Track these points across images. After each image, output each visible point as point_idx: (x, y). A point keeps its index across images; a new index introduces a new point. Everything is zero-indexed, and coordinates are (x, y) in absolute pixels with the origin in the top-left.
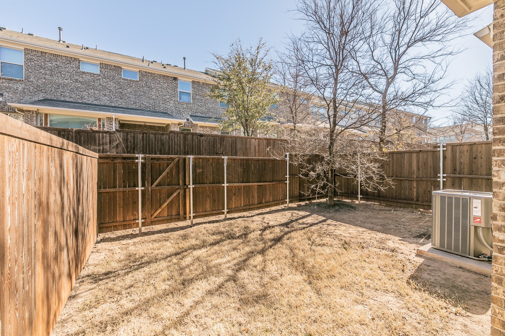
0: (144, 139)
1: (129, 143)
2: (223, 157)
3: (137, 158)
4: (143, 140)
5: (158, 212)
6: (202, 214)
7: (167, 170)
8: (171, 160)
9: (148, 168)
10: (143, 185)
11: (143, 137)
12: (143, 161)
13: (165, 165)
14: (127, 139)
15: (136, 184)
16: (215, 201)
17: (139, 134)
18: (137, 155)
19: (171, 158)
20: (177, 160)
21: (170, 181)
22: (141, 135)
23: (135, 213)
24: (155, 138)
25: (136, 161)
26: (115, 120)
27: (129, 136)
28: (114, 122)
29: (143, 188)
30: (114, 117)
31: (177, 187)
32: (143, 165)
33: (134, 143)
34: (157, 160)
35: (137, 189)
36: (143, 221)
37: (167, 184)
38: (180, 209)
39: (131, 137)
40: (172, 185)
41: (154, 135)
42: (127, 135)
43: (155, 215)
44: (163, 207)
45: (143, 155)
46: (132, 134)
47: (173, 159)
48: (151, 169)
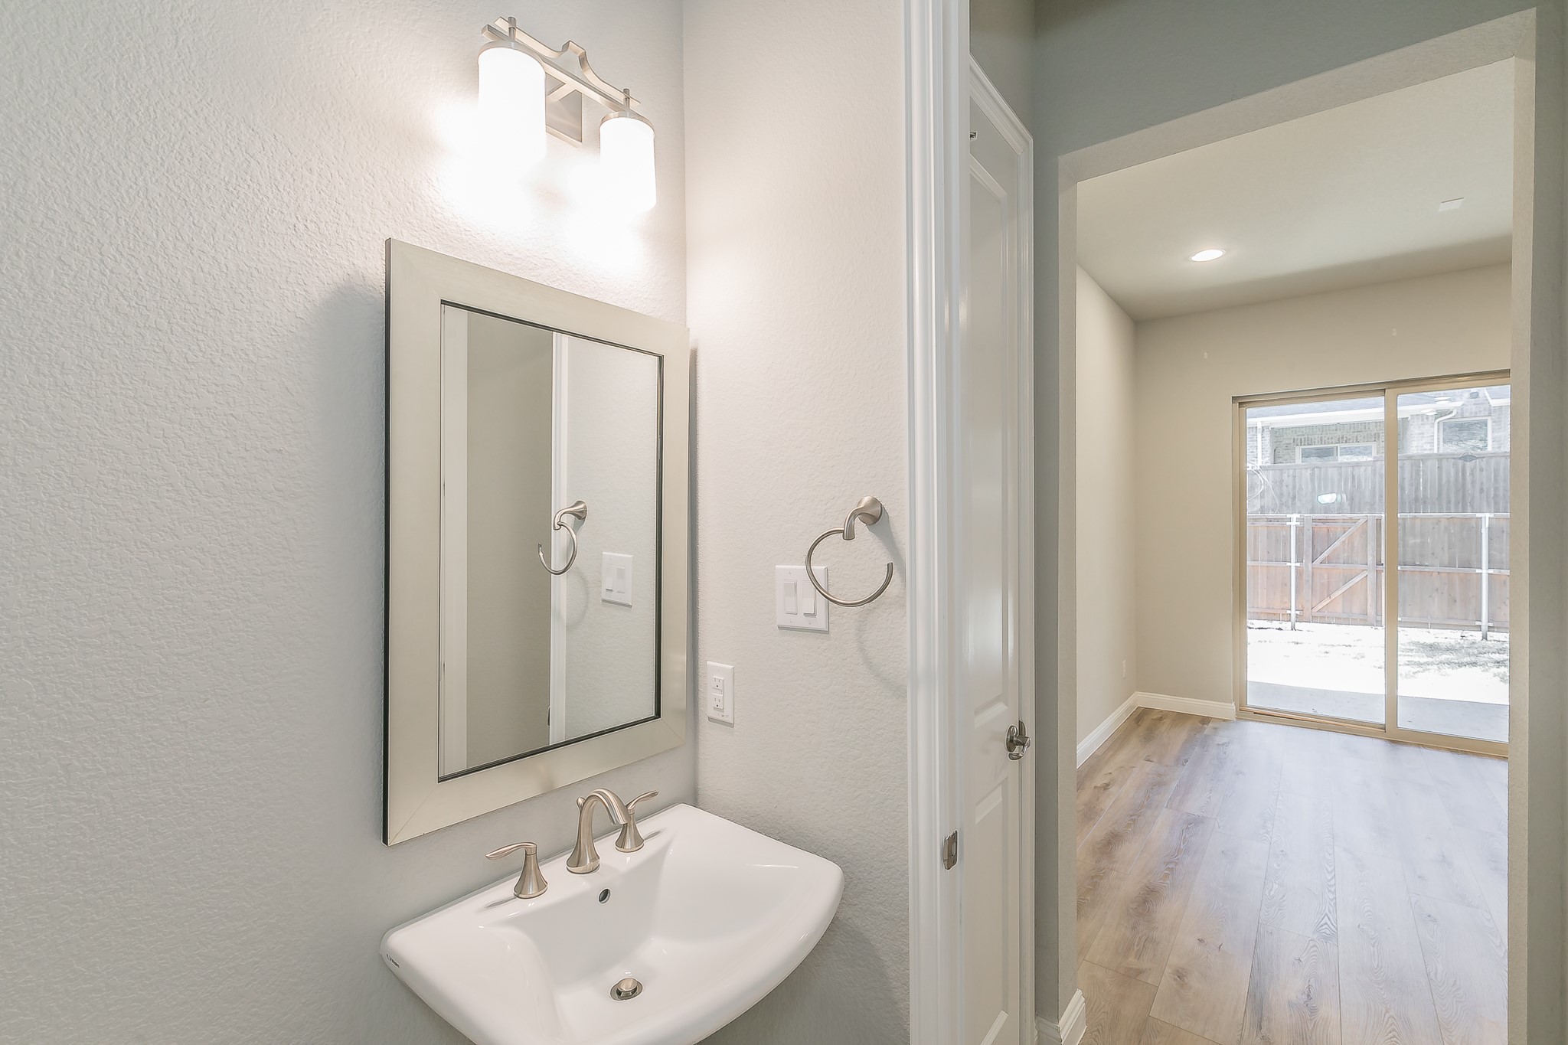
0: (1316, 478)
1: (1284, 488)
2: (1478, 515)
3: (1290, 520)
4: (1312, 480)
5: (1324, 603)
6: (1418, 620)
7: (1343, 538)
8: (1350, 521)
9: (1308, 534)
10: (1299, 559)
11: (1312, 475)
12: (1298, 523)
13: (1339, 529)
14: (1282, 481)
15: (1288, 557)
16: (1455, 601)
17: (1304, 471)
18: (1288, 516)
19: (1351, 518)
20: (1362, 521)
21: (1348, 556)
22: (1309, 471)
23: (1286, 599)
24: (1340, 475)
25: (1288, 523)
26: (1263, 431)
27: (1285, 476)
28: (1259, 436)
29: (1298, 564)
30: (1259, 426)
31: (1364, 567)
32: (1300, 530)
33: (1294, 487)
34: (1323, 523)
35: (1288, 564)
36: (1298, 612)
37: (1342, 561)
38: (1369, 604)
39: (1288, 476)
40: (1352, 564)
41: (1336, 469)
42: (1282, 475)
43: (1319, 607)
44: (1333, 597)
45: (1298, 516)
46: (1291, 472)
47: (1354, 521)
48: (1313, 535)
